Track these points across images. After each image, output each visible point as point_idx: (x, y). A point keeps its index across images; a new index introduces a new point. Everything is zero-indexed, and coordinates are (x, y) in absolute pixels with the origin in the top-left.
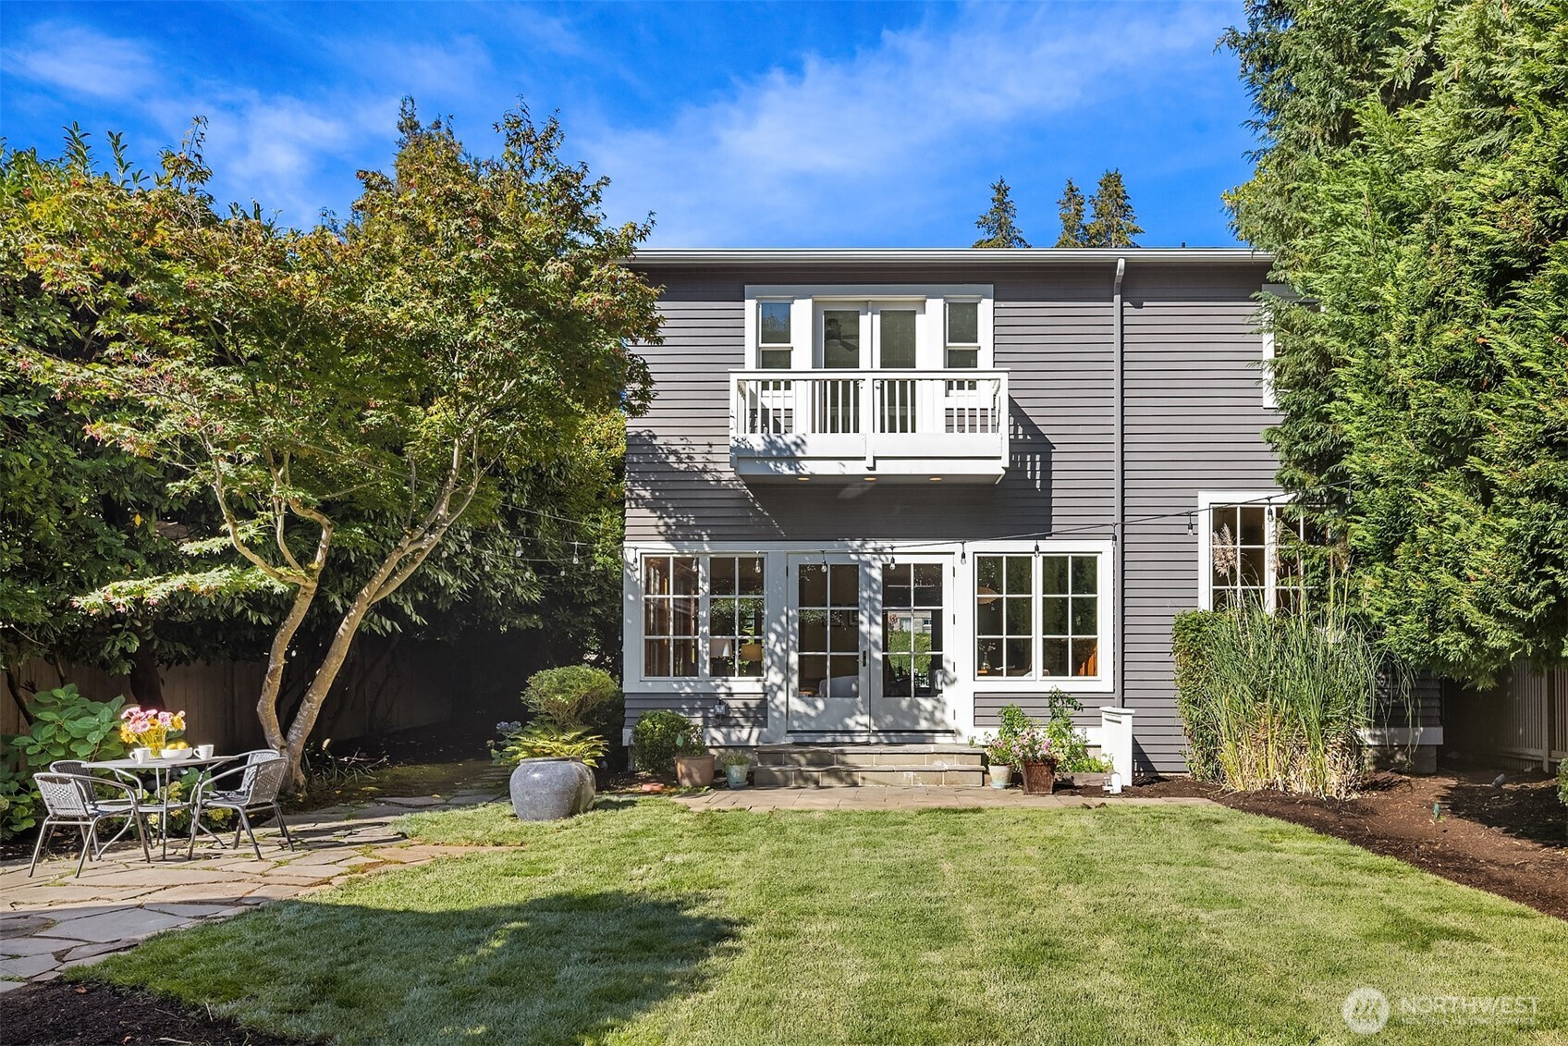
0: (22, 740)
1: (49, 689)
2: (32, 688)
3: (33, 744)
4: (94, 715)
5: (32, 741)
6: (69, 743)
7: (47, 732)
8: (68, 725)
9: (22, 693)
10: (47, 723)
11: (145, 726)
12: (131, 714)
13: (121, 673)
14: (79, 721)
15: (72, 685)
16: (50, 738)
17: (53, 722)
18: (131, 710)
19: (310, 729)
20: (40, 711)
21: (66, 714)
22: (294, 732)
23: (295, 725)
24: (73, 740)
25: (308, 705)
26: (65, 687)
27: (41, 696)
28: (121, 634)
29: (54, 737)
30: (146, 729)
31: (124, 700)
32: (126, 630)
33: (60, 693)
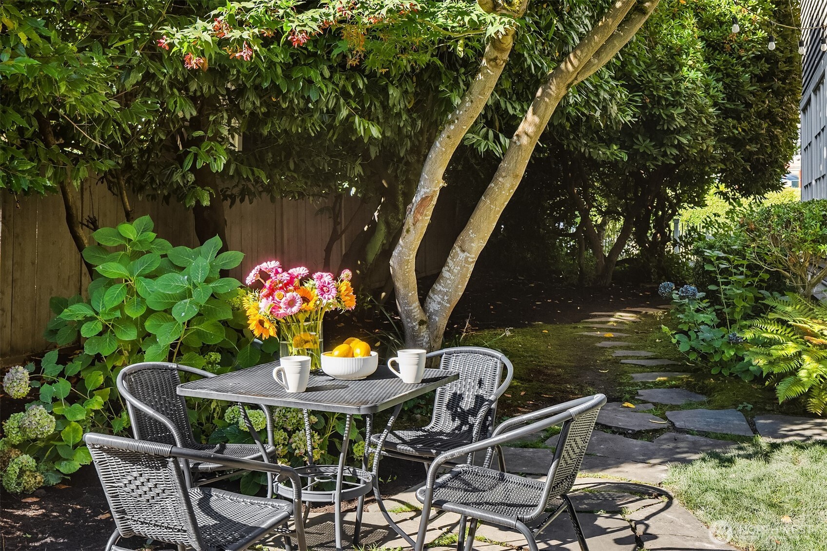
0: (76, 311)
1: (115, 225)
2: (94, 225)
3: (92, 319)
4: (182, 269)
5: (90, 313)
6: (144, 317)
7: (111, 297)
8: (142, 286)
9: (82, 233)
10: (111, 283)
11: (291, 303)
12: (265, 275)
13: (198, 202)
14: (161, 280)
15: (146, 219)
16: (115, 309)
17: (118, 281)
18: (264, 266)
19: (461, 294)
20: (104, 261)
21: (139, 266)
22: (437, 298)
23: (438, 287)
24: (150, 312)
25: (462, 256)
26: (137, 222)
27: (103, 235)
28: (204, 144)
29: (120, 307)
30: (295, 309)
31: (220, 244)
32: (210, 139)
33: (129, 230)
